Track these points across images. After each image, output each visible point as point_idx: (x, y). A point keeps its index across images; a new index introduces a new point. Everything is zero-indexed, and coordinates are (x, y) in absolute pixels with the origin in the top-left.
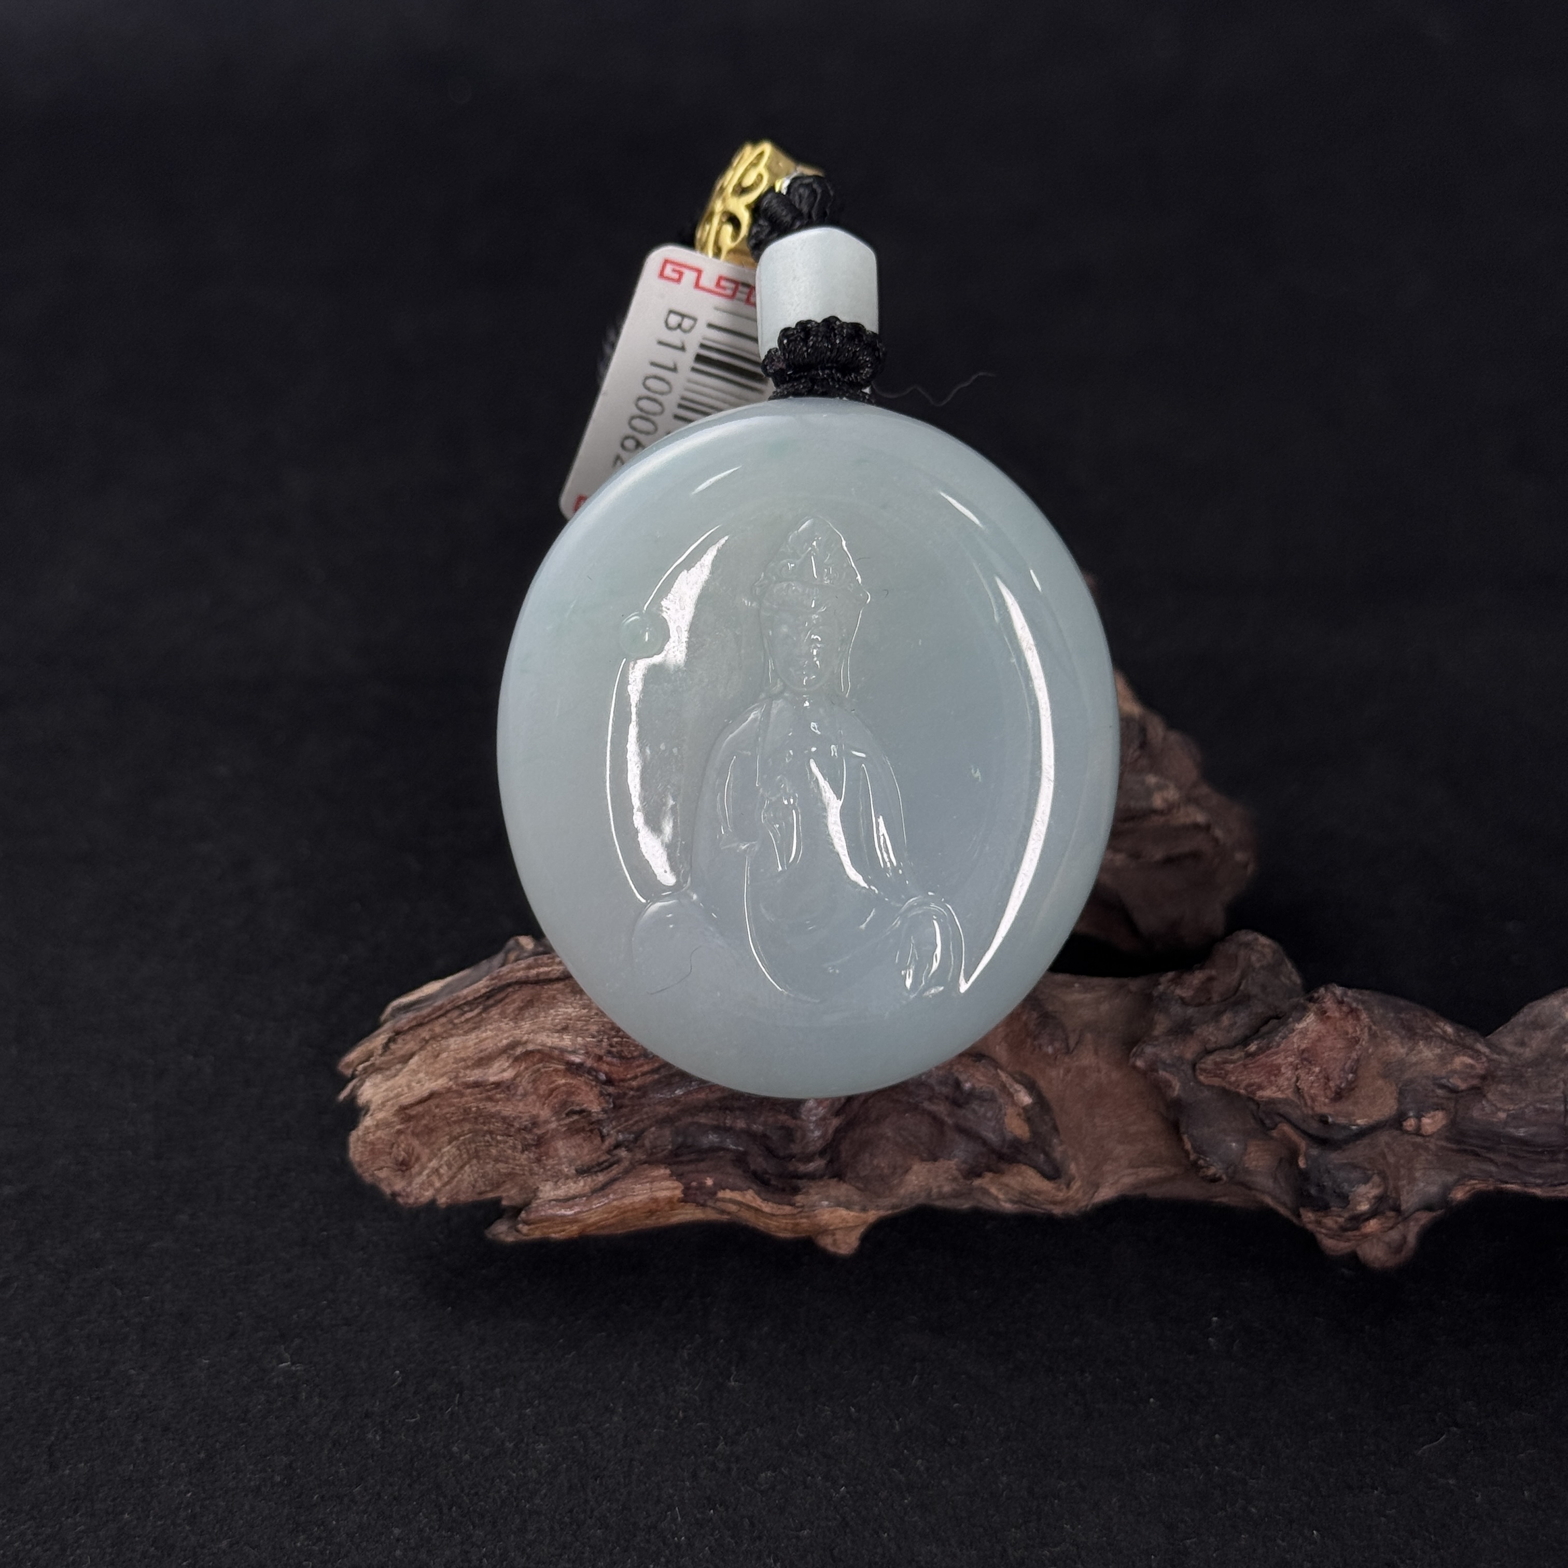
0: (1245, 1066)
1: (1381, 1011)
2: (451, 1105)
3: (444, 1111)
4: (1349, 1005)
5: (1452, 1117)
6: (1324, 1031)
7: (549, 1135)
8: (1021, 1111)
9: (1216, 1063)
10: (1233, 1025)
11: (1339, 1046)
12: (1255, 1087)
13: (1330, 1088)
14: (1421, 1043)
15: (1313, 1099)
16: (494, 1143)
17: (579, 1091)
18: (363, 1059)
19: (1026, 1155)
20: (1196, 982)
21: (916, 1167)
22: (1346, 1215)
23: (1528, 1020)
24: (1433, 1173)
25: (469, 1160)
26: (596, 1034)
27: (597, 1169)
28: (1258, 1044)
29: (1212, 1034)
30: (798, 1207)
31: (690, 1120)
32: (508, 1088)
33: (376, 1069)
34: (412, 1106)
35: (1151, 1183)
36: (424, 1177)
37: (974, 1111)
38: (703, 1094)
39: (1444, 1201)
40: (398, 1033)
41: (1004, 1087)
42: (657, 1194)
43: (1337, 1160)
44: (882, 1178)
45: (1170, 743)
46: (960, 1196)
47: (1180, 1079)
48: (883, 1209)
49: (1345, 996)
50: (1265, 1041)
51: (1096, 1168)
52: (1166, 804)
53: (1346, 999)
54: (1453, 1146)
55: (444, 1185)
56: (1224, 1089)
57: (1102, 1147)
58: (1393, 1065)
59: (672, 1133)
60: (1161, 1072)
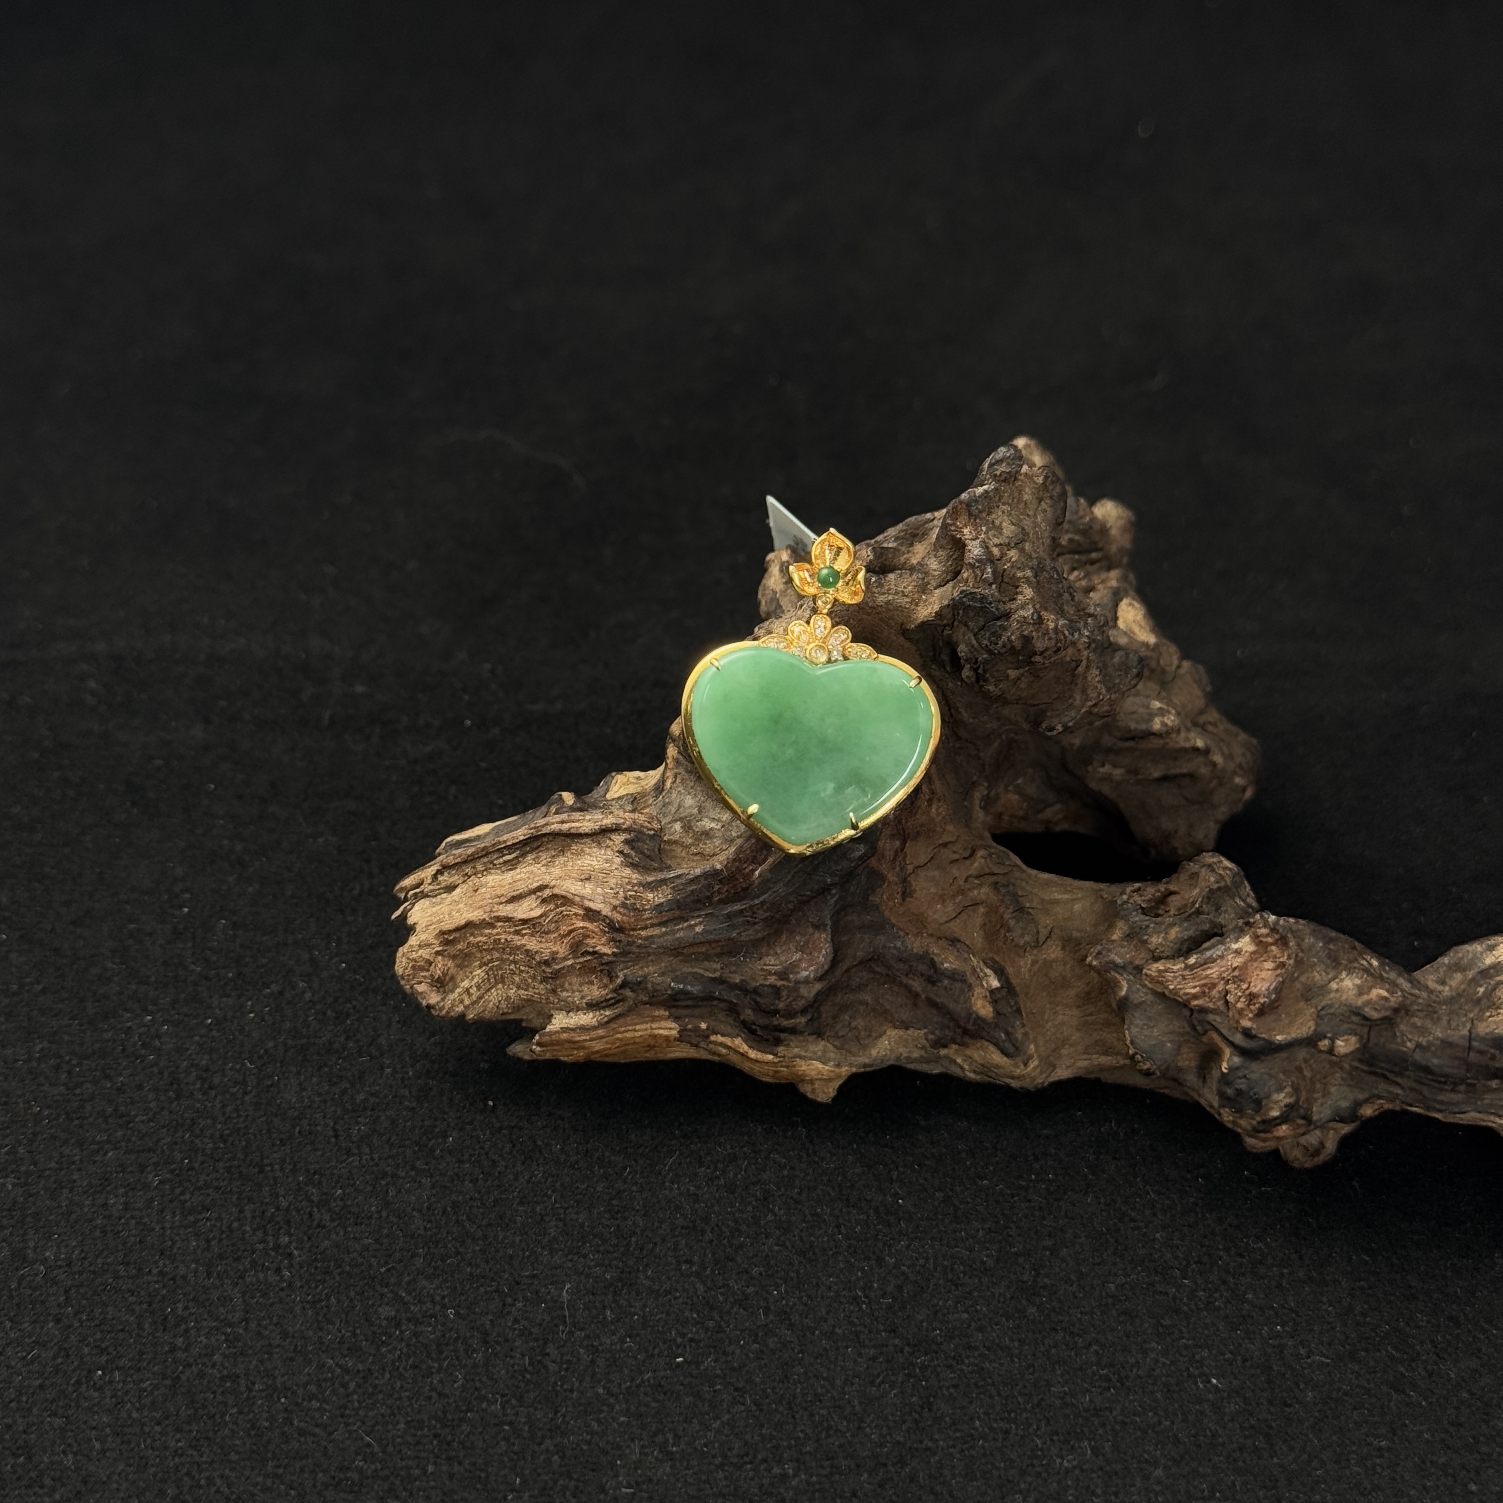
0: (1183, 976)
1: (1312, 940)
2: (481, 935)
3: (477, 940)
4: (1279, 931)
5: (1365, 1041)
6: (1256, 953)
7: (566, 970)
8: (988, 994)
9: (1159, 971)
10: (1178, 938)
11: (1267, 967)
12: (1190, 996)
13: (1255, 1004)
15: (1241, 1012)
16: (517, 972)
17: (594, 935)
18: (416, 885)
19: (988, 1033)
20: (1158, 893)
21: (888, 1033)
22: (1258, 1119)
23: (1452, 961)
24: (1346, 1089)
25: (496, 983)
26: (614, 886)
28: (1197, 958)
29: (1160, 944)
30: (780, 1057)
31: (690, 969)
32: (534, 925)
33: (424, 895)
34: (450, 932)
35: (1102, 1069)
36: (455, 995)
37: (945, 988)
38: (703, 949)
39: (1353, 1115)
40: (445, 868)
41: (974, 970)
42: (656, 1032)
43: (1257, 1070)
44: (858, 1038)
45: (1182, 671)
46: (928, 1061)
47: (1129, 981)
48: (856, 1066)
49: (1276, 923)
50: (1205, 956)
51: (1054, 1051)
52: (1165, 729)
53: (1278, 927)
54: (1365, 1068)
55: (473, 1003)
56: (1164, 995)
57: (1062, 1033)
58: (1316, 990)
59: (673, 980)
60: (1112, 973)
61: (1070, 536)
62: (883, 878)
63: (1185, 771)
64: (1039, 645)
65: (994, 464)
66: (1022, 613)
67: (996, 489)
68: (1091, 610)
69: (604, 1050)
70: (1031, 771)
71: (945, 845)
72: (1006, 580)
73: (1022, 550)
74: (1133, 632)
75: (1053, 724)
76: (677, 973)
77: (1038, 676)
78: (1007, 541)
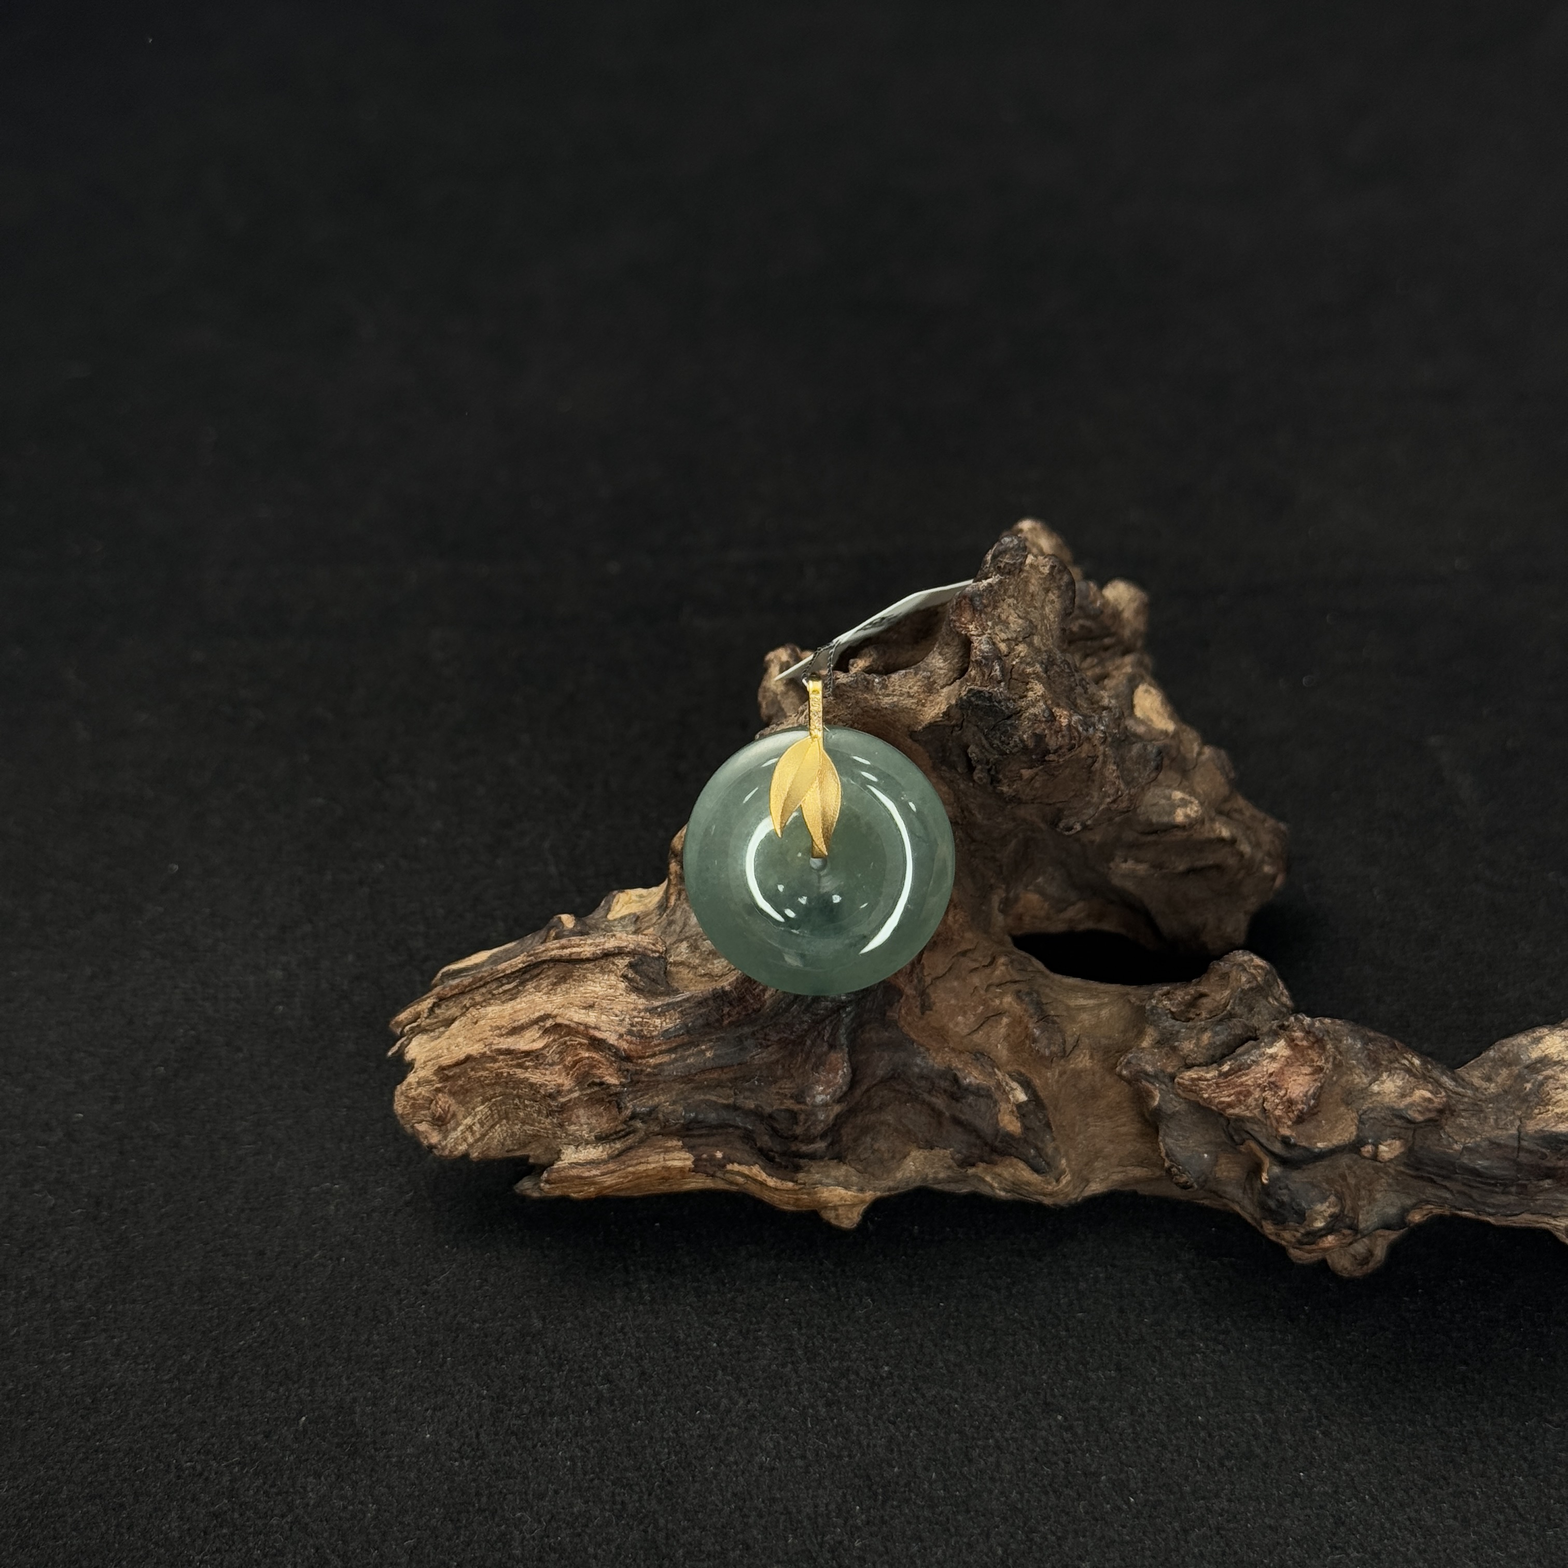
0: (1217, 1084)
1: (1350, 1041)
2: (484, 1069)
3: (478, 1074)
4: (1315, 1036)
5: (1410, 1145)
6: (1292, 1057)
7: (573, 1102)
8: (1015, 1109)
9: (1193, 1080)
10: (1210, 1044)
11: (1304, 1072)
12: (1225, 1105)
13: (1293, 1112)
15: (1278, 1119)
16: (521, 1107)
17: (600, 1065)
18: (413, 1020)
19: (1017, 1149)
20: (1188, 996)
21: (913, 1154)
22: (1303, 1231)
23: (1496, 1056)
24: (1393, 1195)
25: (501, 1119)
26: (619, 1013)
27: (615, 1136)
28: (1231, 1065)
29: (1192, 1051)
30: (801, 1184)
32: (537, 1056)
33: (423, 1030)
34: (449, 1067)
35: (1137, 1181)
36: (458, 1132)
37: (970, 1105)
38: (716, 1075)
39: (1400, 1222)
40: (443, 1000)
41: (999, 1085)
42: (670, 1163)
43: (1297, 1178)
44: (881, 1161)
45: (1203, 758)
46: (957, 1181)
47: (1161, 1090)
48: (880, 1190)
49: (1312, 1025)
50: (1239, 1063)
51: (1086, 1164)
52: (1188, 820)
53: (1313, 1030)
54: (1412, 1172)
55: (477, 1141)
56: (1199, 1104)
57: (1094, 1145)
58: (1356, 1093)
59: (684, 1108)
60: (1144, 1082)
61: (1081, 622)
62: (900, 993)
63: (1211, 862)
64: (1053, 742)
65: (998, 556)
66: (1032, 710)
67: (1001, 582)
68: (1106, 702)
69: (617, 1184)
70: (1050, 869)
71: (964, 953)
72: (1015, 676)
73: (1030, 645)
74: (1151, 720)
75: (1071, 823)
76: (689, 1101)
77: (1053, 775)
78: (1015, 636)
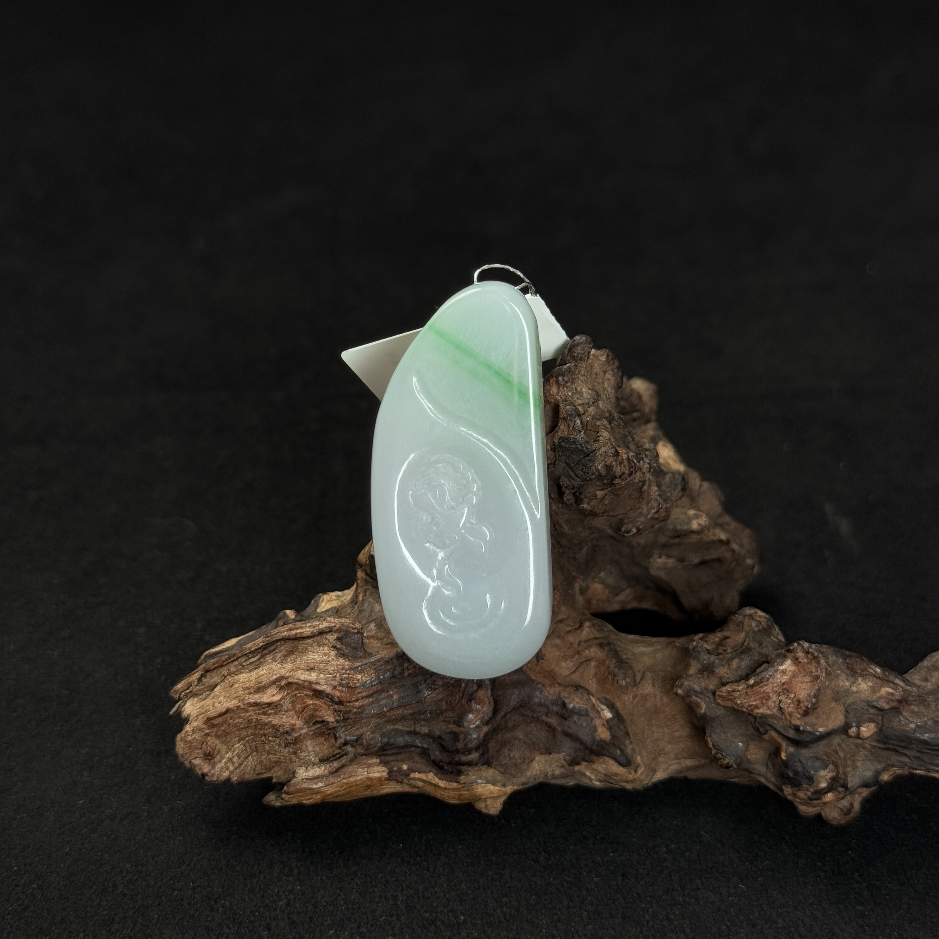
0: (746, 693)
1: (834, 658)
2: (239, 717)
3: (236, 721)
4: (813, 654)
5: (880, 726)
6: (797, 671)
7: (302, 736)
8: (605, 723)
9: (728, 692)
10: (738, 667)
11: (806, 680)
12: (753, 707)
13: (801, 707)
14: (860, 679)
15: (790, 715)
16: (267, 742)
17: (321, 708)
18: (186, 688)
19: (608, 750)
20: (717, 639)
21: (537, 759)
22: (812, 790)
23: (929, 664)
24: (868, 763)
25: (252, 752)
26: (332, 672)
27: (332, 759)
28: (755, 680)
29: (726, 673)
30: (462, 784)
31: (392, 727)
32: (276, 706)
33: (194, 695)
34: (215, 717)
35: (689, 769)
36: (222, 763)
37: (575, 723)
38: (400, 712)
39: (876, 781)
40: (207, 672)
41: (594, 706)
42: (371, 775)
43: (806, 754)
44: (516, 765)
45: (703, 489)
46: (566, 777)
47: (706, 702)
48: (516, 785)
49: (810, 647)
50: (760, 677)
51: (654, 759)
52: (700, 527)
53: (810, 650)
54: (881, 746)
55: (236, 769)
56: (734, 708)
57: (658, 746)
58: (842, 693)
59: (381, 736)
60: (694, 697)
63: (714, 556)
64: (618, 470)
66: (603, 449)
67: (576, 366)
68: (647, 446)
69: (336, 792)
70: (609, 567)
71: (561, 621)
72: (589, 428)
73: (597, 407)
74: (668, 464)
75: (629, 528)
76: (384, 730)
77: (617, 495)
78: (587, 401)
